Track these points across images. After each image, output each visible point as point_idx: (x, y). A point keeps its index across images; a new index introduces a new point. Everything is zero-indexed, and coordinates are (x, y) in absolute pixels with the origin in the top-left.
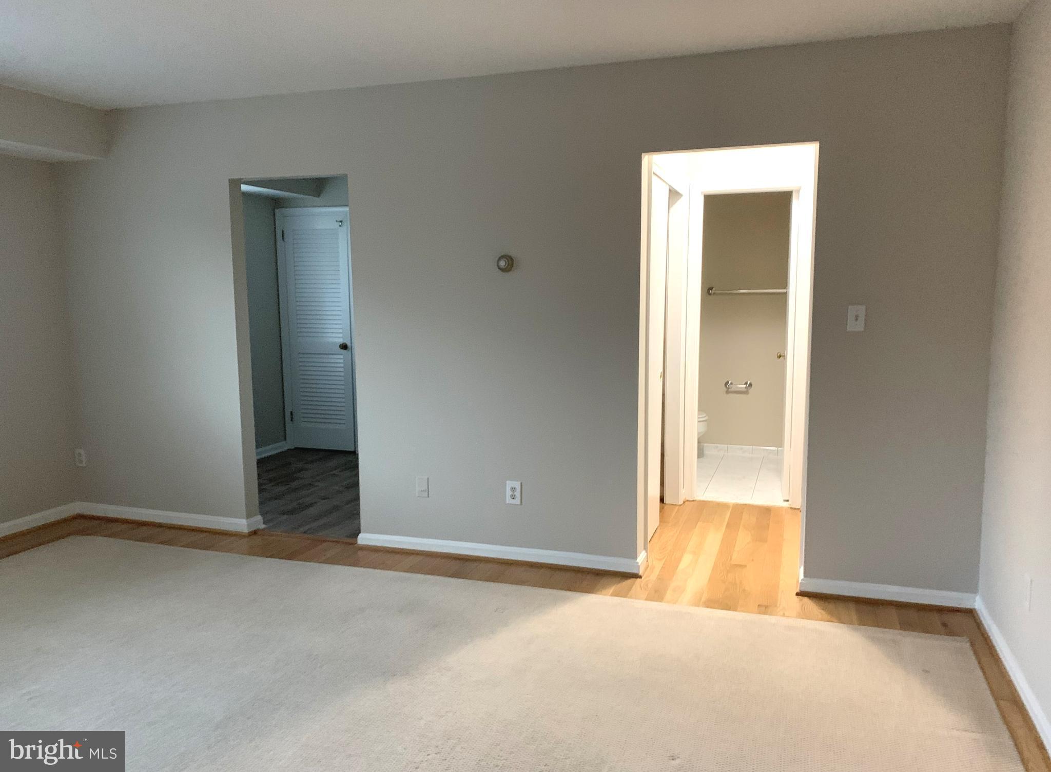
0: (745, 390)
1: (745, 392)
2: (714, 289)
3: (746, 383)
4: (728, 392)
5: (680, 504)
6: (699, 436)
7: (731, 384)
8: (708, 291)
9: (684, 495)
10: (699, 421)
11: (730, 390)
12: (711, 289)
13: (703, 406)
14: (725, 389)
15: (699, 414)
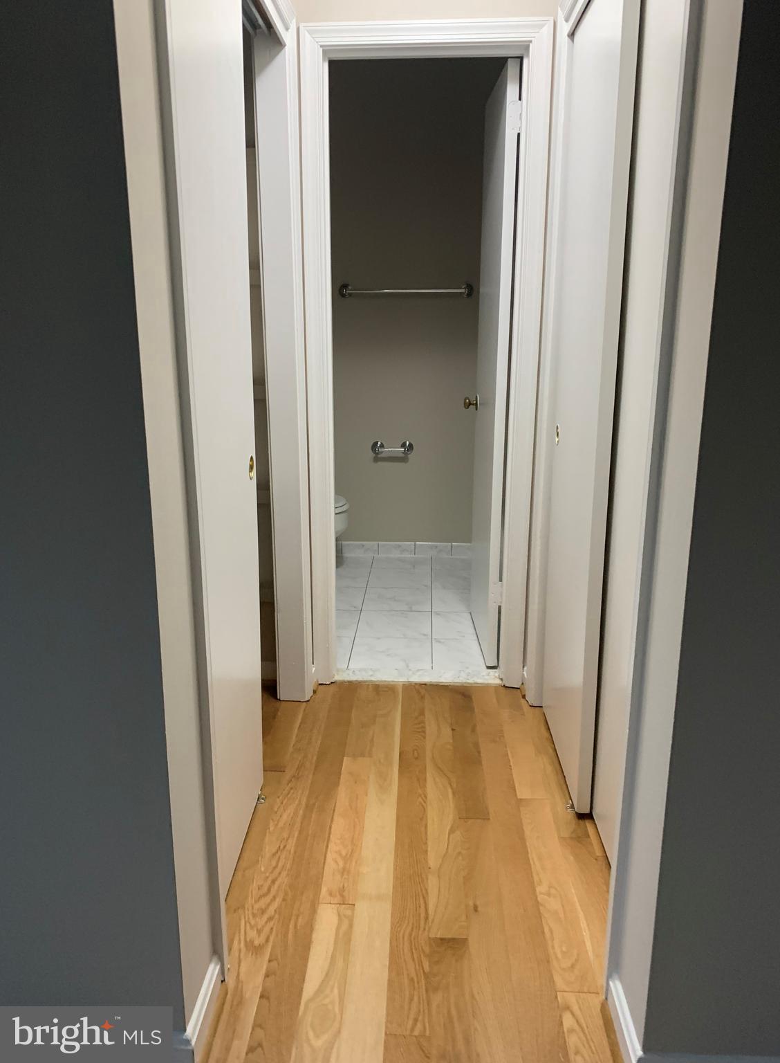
0: (403, 455)
1: (403, 459)
2: (350, 288)
3: (403, 445)
4: (376, 460)
5: (307, 699)
6: (338, 535)
7: (382, 446)
8: (341, 290)
9: (314, 673)
10: (336, 514)
11: (379, 456)
12: (345, 286)
13: (341, 488)
14: (372, 455)
15: (336, 502)
